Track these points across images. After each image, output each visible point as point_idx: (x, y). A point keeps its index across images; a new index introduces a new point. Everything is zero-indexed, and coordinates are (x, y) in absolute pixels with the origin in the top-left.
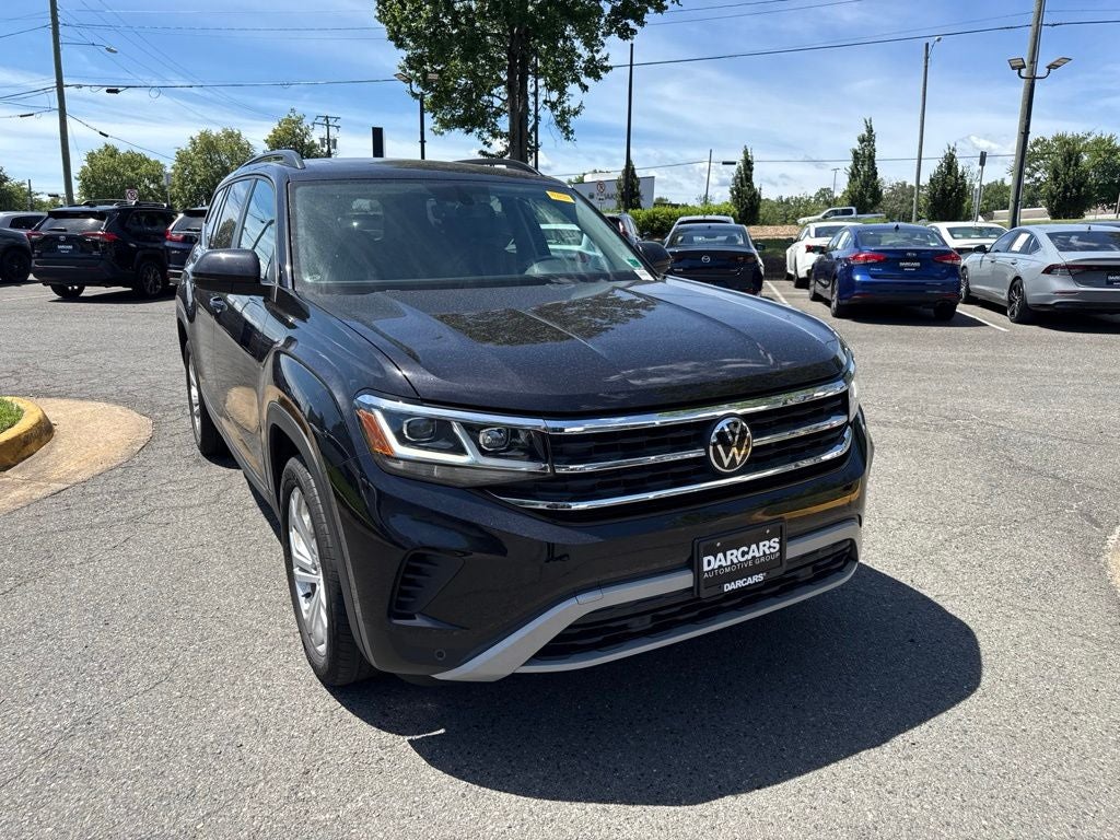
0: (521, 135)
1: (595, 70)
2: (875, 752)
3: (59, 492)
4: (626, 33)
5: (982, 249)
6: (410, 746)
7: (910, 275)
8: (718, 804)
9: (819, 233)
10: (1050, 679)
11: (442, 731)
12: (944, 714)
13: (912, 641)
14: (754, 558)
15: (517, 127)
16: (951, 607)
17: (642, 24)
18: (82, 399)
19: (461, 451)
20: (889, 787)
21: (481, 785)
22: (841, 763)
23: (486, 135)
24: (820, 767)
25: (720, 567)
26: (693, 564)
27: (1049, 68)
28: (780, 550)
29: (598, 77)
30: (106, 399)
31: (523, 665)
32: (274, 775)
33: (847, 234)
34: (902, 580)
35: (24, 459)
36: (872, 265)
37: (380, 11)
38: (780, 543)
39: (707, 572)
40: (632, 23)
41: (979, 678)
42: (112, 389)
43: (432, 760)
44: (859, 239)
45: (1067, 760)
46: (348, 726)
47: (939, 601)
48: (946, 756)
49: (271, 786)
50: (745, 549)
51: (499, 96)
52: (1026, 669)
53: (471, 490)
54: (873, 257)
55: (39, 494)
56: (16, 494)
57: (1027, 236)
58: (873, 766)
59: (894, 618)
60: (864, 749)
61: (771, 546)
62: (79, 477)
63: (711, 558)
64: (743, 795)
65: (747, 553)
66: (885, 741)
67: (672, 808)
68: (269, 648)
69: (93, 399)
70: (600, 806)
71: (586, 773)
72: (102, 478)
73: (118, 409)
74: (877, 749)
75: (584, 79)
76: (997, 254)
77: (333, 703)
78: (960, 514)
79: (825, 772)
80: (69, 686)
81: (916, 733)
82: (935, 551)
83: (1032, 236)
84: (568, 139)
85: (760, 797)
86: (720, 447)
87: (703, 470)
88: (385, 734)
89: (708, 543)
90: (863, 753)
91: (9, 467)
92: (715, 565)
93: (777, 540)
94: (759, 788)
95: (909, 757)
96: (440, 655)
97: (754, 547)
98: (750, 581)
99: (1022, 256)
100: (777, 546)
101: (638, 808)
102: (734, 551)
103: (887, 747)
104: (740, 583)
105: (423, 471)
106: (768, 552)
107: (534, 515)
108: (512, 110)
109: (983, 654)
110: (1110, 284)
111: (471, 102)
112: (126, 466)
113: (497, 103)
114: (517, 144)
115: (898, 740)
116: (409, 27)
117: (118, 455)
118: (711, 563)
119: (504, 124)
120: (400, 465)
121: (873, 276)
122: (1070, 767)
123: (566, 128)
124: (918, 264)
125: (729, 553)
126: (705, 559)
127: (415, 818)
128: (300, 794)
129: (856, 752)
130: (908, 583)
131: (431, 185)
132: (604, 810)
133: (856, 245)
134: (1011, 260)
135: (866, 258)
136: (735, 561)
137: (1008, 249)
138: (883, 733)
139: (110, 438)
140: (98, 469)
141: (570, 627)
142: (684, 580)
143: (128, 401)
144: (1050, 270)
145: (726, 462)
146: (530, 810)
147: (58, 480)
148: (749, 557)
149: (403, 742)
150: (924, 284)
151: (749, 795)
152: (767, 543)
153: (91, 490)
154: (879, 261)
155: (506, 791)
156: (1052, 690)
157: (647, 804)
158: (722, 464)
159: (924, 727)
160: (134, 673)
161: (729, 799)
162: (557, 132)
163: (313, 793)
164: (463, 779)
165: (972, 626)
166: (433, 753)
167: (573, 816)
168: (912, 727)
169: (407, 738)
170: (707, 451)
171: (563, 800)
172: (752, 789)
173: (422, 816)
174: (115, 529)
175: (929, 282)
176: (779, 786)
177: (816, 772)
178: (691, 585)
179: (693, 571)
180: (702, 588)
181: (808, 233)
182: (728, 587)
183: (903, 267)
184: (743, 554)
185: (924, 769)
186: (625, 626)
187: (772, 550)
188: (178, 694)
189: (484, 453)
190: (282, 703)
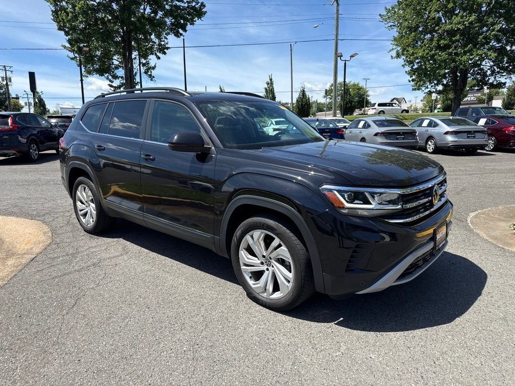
0: (131, 77)
1: (163, 49)
2: (482, 297)
3: (34, 259)
4: (177, 35)
5: (345, 127)
6: (337, 326)
8: (457, 321)
9: (277, 123)
11: (342, 319)
12: (487, 283)
14: (443, 235)
15: (129, 74)
17: (185, 31)
19: (369, 203)
20: (497, 306)
21: (378, 332)
22: (476, 302)
23: (110, 77)
24: (472, 304)
25: (439, 238)
27: (351, 57)
29: (165, 53)
31: (394, 282)
37: (53, 16)
39: (437, 241)
40: (181, 31)
41: (484, 272)
46: (305, 324)
48: (501, 294)
50: (442, 232)
51: (116, 60)
55: (24, 261)
57: (364, 122)
58: (486, 301)
60: (478, 297)
62: (37, 250)
64: (461, 317)
66: (481, 294)
70: (424, 329)
71: (407, 321)
72: (49, 250)
75: (158, 54)
76: (351, 129)
81: (486, 290)
83: (366, 122)
84: (152, 80)
86: (435, 196)
95: (492, 297)
96: (363, 284)
99: (364, 129)
101: (435, 327)
104: (442, 244)
108: (125, 66)
110: (397, 139)
113: (116, 63)
114: (129, 82)
116: (71, 25)
117: (43, 238)
119: (121, 72)
123: (151, 75)
124: (329, 134)
126: (437, 236)
132: (426, 330)
134: (359, 131)
137: (356, 127)
140: (41, 246)
142: (431, 246)
144: (376, 135)
146: (404, 335)
147: (25, 254)
149: (333, 325)
155: (389, 332)
157: (437, 326)
158: (435, 203)
159: (486, 288)
161: (458, 319)
164: (370, 331)
165: (463, 257)
166: (349, 326)
167: (419, 334)
168: (483, 288)
169: (333, 323)
170: (432, 198)
171: (410, 330)
172: (461, 315)
178: (433, 247)
179: (433, 241)
180: (436, 246)
181: (272, 123)
182: (440, 246)
185: (500, 299)
187: (445, 232)
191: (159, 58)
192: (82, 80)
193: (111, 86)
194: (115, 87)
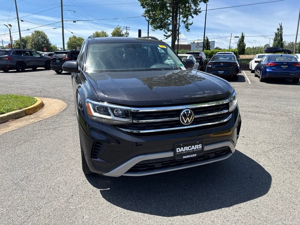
1: (196, 12)
2: (227, 209)
3: (41, 121)
4: (206, 1)
6: (100, 192)
7: (284, 70)
8: (175, 218)
9: (259, 57)
10: (292, 193)
11: (109, 189)
12: (253, 200)
13: (251, 178)
14: (193, 149)
15: (174, 28)
16: (266, 169)
18: (53, 98)
19: (109, 115)
20: (227, 219)
21: (114, 204)
22: (215, 211)
23: (166, 31)
24: (209, 211)
25: (182, 151)
26: (174, 150)
28: (202, 148)
29: (197, 14)
30: (59, 99)
31: (124, 173)
32: (65, 195)
33: (266, 57)
34: (254, 159)
35: (35, 112)
36: (272, 66)
38: (202, 146)
39: (178, 152)
41: (268, 191)
42: (61, 96)
43: (104, 196)
44: (269, 59)
45: (288, 218)
46: (87, 185)
47: (264, 167)
48: (249, 213)
49: (63, 198)
50: (190, 147)
51: (170, 20)
52: (284, 189)
53: (112, 126)
54: (273, 64)
55: (36, 121)
56: (31, 121)
58: (225, 213)
59: (247, 170)
60: (224, 207)
61: (199, 147)
62: (46, 117)
63: (179, 149)
64: (183, 216)
65: (191, 148)
66: (231, 206)
67: (162, 217)
68: (75, 163)
69: (56, 98)
70: (143, 214)
71: (142, 204)
72: (51, 118)
73: (60, 101)
74: (228, 208)
75: (193, 15)
77: (85, 178)
78: (280, 141)
79: (209, 213)
80: (26, 168)
81: (242, 205)
82: (268, 151)
84: (188, 31)
85: (188, 217)
86: (183, 117)
87: (178, 123)
88: (95, 188)
89: (178, 144)
90: (223, 209)
91: (32, 114)
92: (180, 150)
93: (201, 145)
94: (188, 215)
95: (237, 211)
96: (104, 169)
97: (193, 146)
98: (192, 156)
100: (201, 147)
102: (187, 147)
103: (231, 208)
104: (188, 156)
105: (100, 120)
106: (198, 148)
107: (128, 133)
108: (173, 23)
109: (272, 183)
111: (162, 22)
112: (58, 115)
113: (169, 22)
114: (174, 33)
115: (235, 206)
116: (146, 2)
117: (57, 112)
118: (179, 150)
119: (171, 27)
120: (95, 118)
121: (272, 70)
122: (288, 221)
123: (188, 28)
124: (287, 66)
125: (185, 148)
126: (177, 149)
127: (94, 211)
128: (69, 201)
129: (221, 208)
130: (256, 161)
131: (126, 44)
133: (268, 61)
135: (271, 64)
136: (187, 150)
138: (231, 203)
139: (56, 108)
140: (51, 115)
141: (136, 164)
142: (170, 154)
143: (63, 99)
145: (185, 122)
146: (124, 213)
147: (42, 118)
148: (192, 149)
149: (98, 191)
150: (289, 72)
151: (185, 216)
152: (198, 145)
153: (48, 121)
154: (275, 65)
155: (119, 207)
156: (291, 197)
157: (156, 215)
158: (184, 123)
159: (245, 203)
160: (42, 166)
161: (179, 217)
162: (185, 30)
163: (72, 201)
164: (110, 202)
165: (271, 175)
166: (105, 195)
167: (135, 216)
168: (241, 203)
169: (100, 190)
170: (179, 118)
171: (134, 211)
172: (186, 215)
173: (96, 210)
174: (50, 131)
175: (291, 72)
176: (195, 215)
177: (207, 212)
178: (173, 156)
179: (173, 152)
180: (176, 157)
181: (256, 57)
182: (184, 157)
183: (282, 67)
184: (190, 148)
185: (240, 216)
186: (153, 166)
187: (199, 148)
188: (50, 172)
189: (115, 116)
190: (73, 177)
191: (193, 17)
192: (148, 33)
193: (165, 35)
194: (167, 36)
